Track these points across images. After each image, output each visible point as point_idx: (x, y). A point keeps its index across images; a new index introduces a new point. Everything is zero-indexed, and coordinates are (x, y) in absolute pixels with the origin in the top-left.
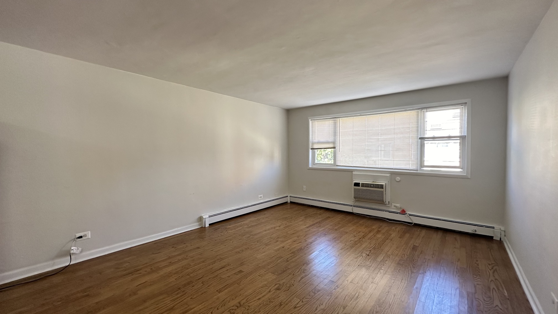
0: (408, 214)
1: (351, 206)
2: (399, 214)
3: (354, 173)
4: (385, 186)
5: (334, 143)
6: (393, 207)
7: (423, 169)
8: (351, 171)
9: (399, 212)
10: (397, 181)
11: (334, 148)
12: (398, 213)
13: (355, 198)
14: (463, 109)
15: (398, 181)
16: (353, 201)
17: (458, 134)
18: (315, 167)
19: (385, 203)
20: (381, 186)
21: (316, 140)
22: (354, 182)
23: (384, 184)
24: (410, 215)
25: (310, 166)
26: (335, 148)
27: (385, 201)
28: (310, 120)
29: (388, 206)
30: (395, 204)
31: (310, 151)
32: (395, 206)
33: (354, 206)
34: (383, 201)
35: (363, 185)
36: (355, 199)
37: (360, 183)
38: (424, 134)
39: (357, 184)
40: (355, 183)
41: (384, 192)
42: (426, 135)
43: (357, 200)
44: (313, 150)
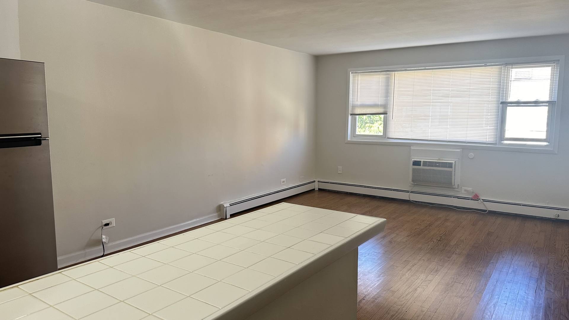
0: (482, 199)
1: (408, 192)
2: (471, 200)
3: (412, 148)
4: (455, 165)
5: (385, 106)
6: (463, 191)
7: (503, 142)
8: (408, 145)
9: (471, 197)
10: (470, 158)
11: (385, 113)
12: (469, 199)
13: (413, 181)
14: (555, 68)
15: (472, 158)
16: (410, 185)
17: (547, 99)
18: (355, 140)
19: (454, 187)
20: (450, 165)
21: (359, 103)
22: (413, 160)
23: (453, 162)
24: (484, 201)
25: (349, 139)
26: (387, 114)
27: (453, 185)
28: (351, 72)
29: (458, 190)
30: (466, 188)
31: (350, 117)
32: (466, 190)
33: (412, 192)
34: (451, 183)
35: (425, 164)
36: (412, 183)
37: (421, 161)
38: (507, 97)
39: (416, 163)
40: (415, 161)
41: (453, 173)
42: (509, 99)
43: (416, 184)
44: (353, 116)
